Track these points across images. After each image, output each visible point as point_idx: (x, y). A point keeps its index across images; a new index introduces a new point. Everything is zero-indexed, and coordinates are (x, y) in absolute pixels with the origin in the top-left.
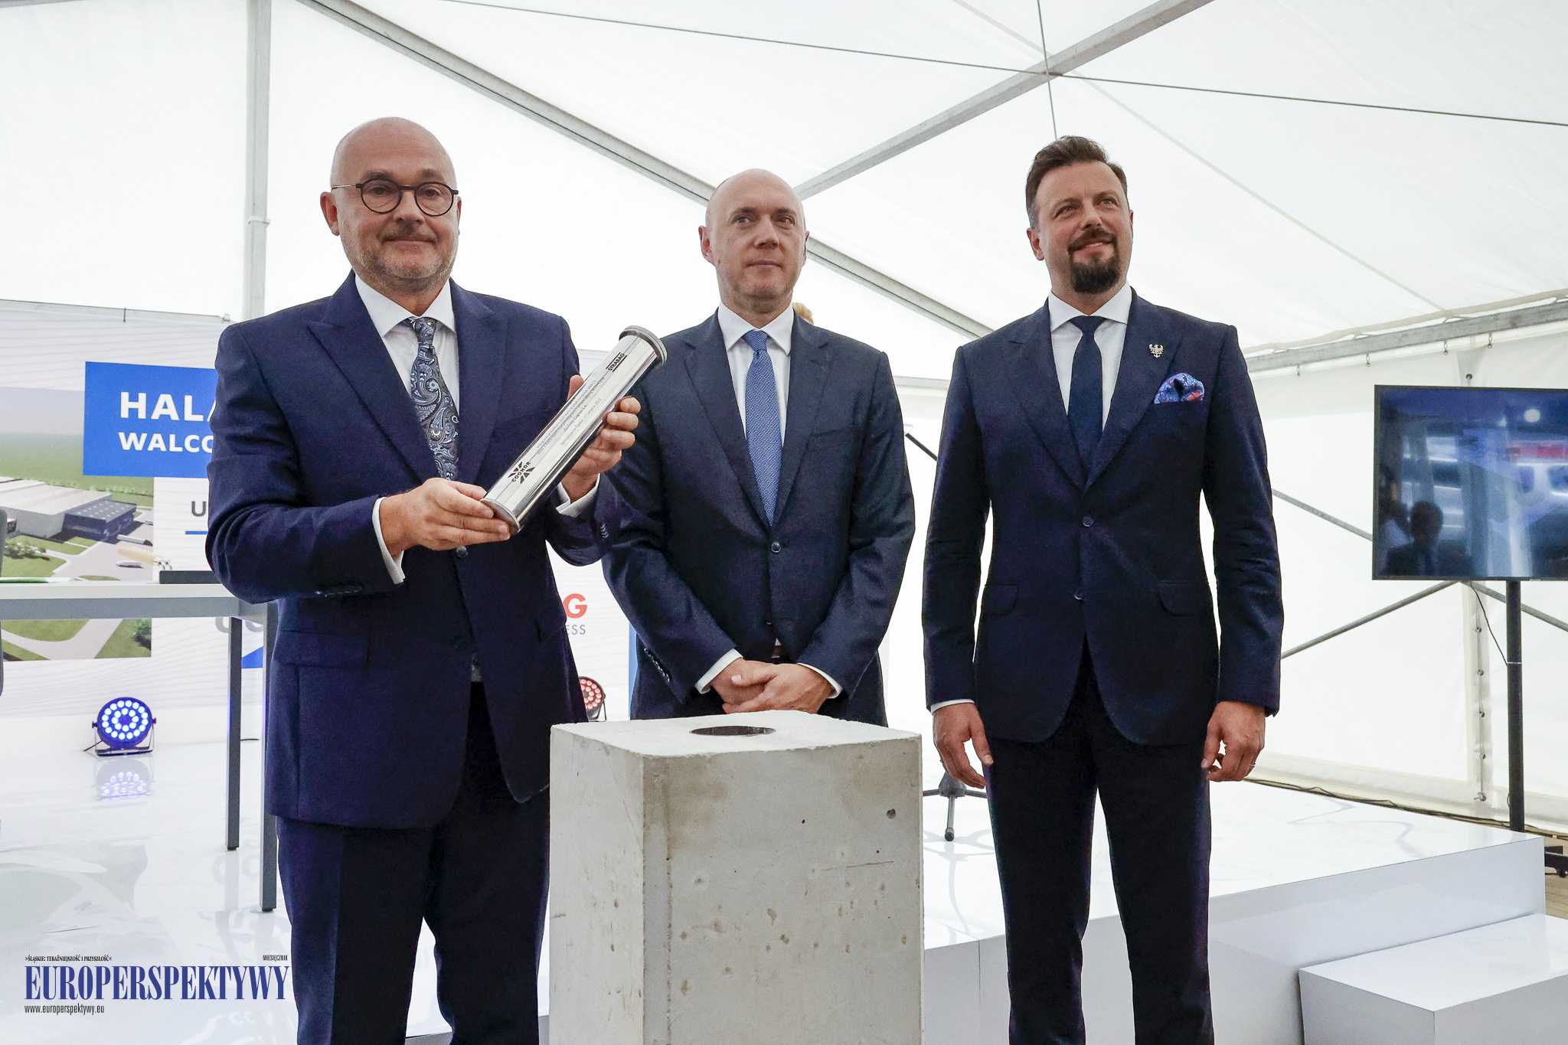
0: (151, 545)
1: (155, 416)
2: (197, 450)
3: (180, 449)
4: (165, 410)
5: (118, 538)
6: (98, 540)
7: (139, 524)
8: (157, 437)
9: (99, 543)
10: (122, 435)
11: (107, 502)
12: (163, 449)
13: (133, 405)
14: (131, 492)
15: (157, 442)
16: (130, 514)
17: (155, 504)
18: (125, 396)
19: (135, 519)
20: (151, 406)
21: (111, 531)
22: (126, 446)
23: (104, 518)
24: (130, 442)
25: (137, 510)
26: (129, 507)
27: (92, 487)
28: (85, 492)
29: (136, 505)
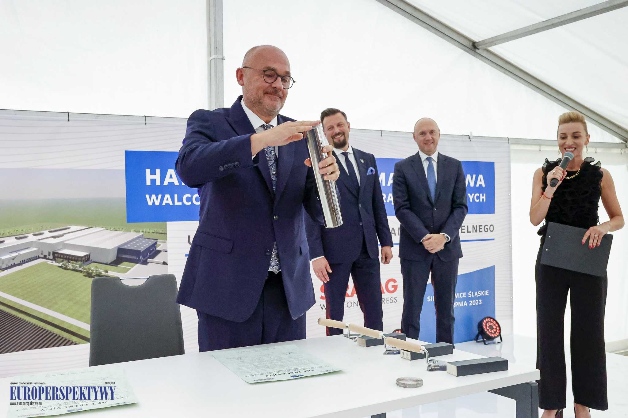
0: (167, 264)
1: (166, 183)
2: (190, 203)
3: (180, 204)
4: (171, 179)
5: (148, 261)
6: (137, 263)
7: (159, 252)
8: (167, 196)
9: (138, 265)
10: (147, 196)
11: (141, 239)
12: (171, 204)
13: (153, 177)
14: (154, 232)
15: (168, 199)
16: (154, 245)
17: (168, 239)
18: (148, 171)
19: (157, 249)
20: (163, 178)
21: (144, 257)
22: (150, 203)
23: (139, 249)
24: (152, 200)
25: (158, 243)
26: (153, 241)
27: (132, 230)
28: (128, 233)
29: (157, 240)
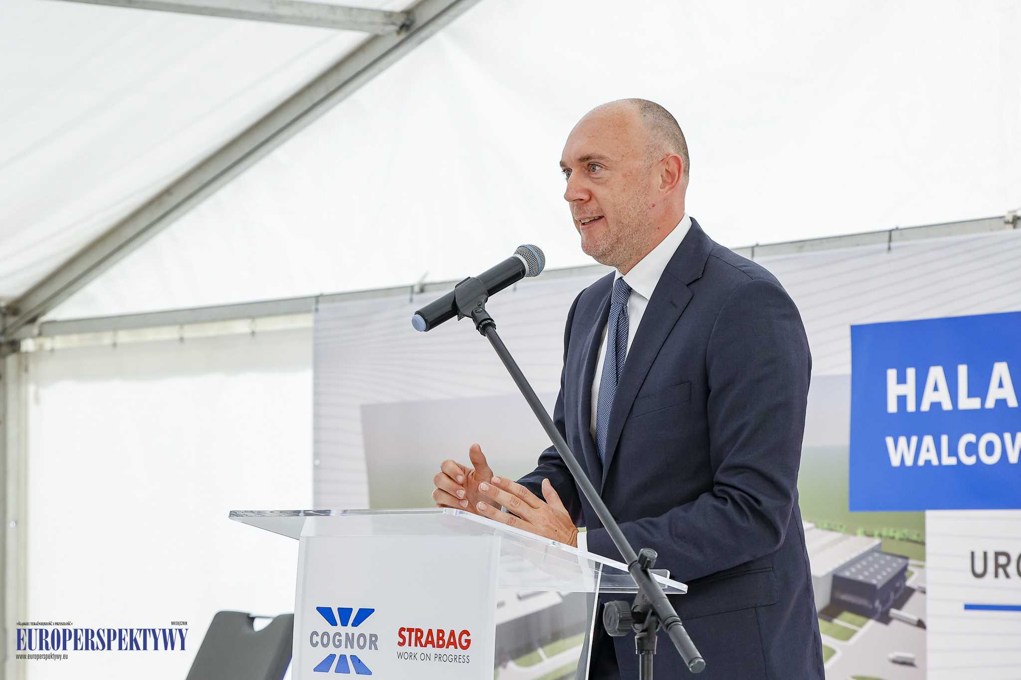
0: (925, 628)
1: (925, 405)
2: (972, 460)
3: (954, 461)
4: (936, 393)
5: (890, 615)
7: (910, 591)
8: (928, 440)
10: (890, 442)
11: (876, 555)
12: (935, 461)
13: (901, 390)
14: (902, 536)
15: (928, 450)
16: (902, 574)
17: (929, 558)
18: (892, 374)
19: (907, 584)
21: (883, 603)
22: (895, 461)
23: (874, 582)
24: (899, 452)
25: (910, 568)
27: (860, 531)
28: (852, 538)
29: (906, 558)
